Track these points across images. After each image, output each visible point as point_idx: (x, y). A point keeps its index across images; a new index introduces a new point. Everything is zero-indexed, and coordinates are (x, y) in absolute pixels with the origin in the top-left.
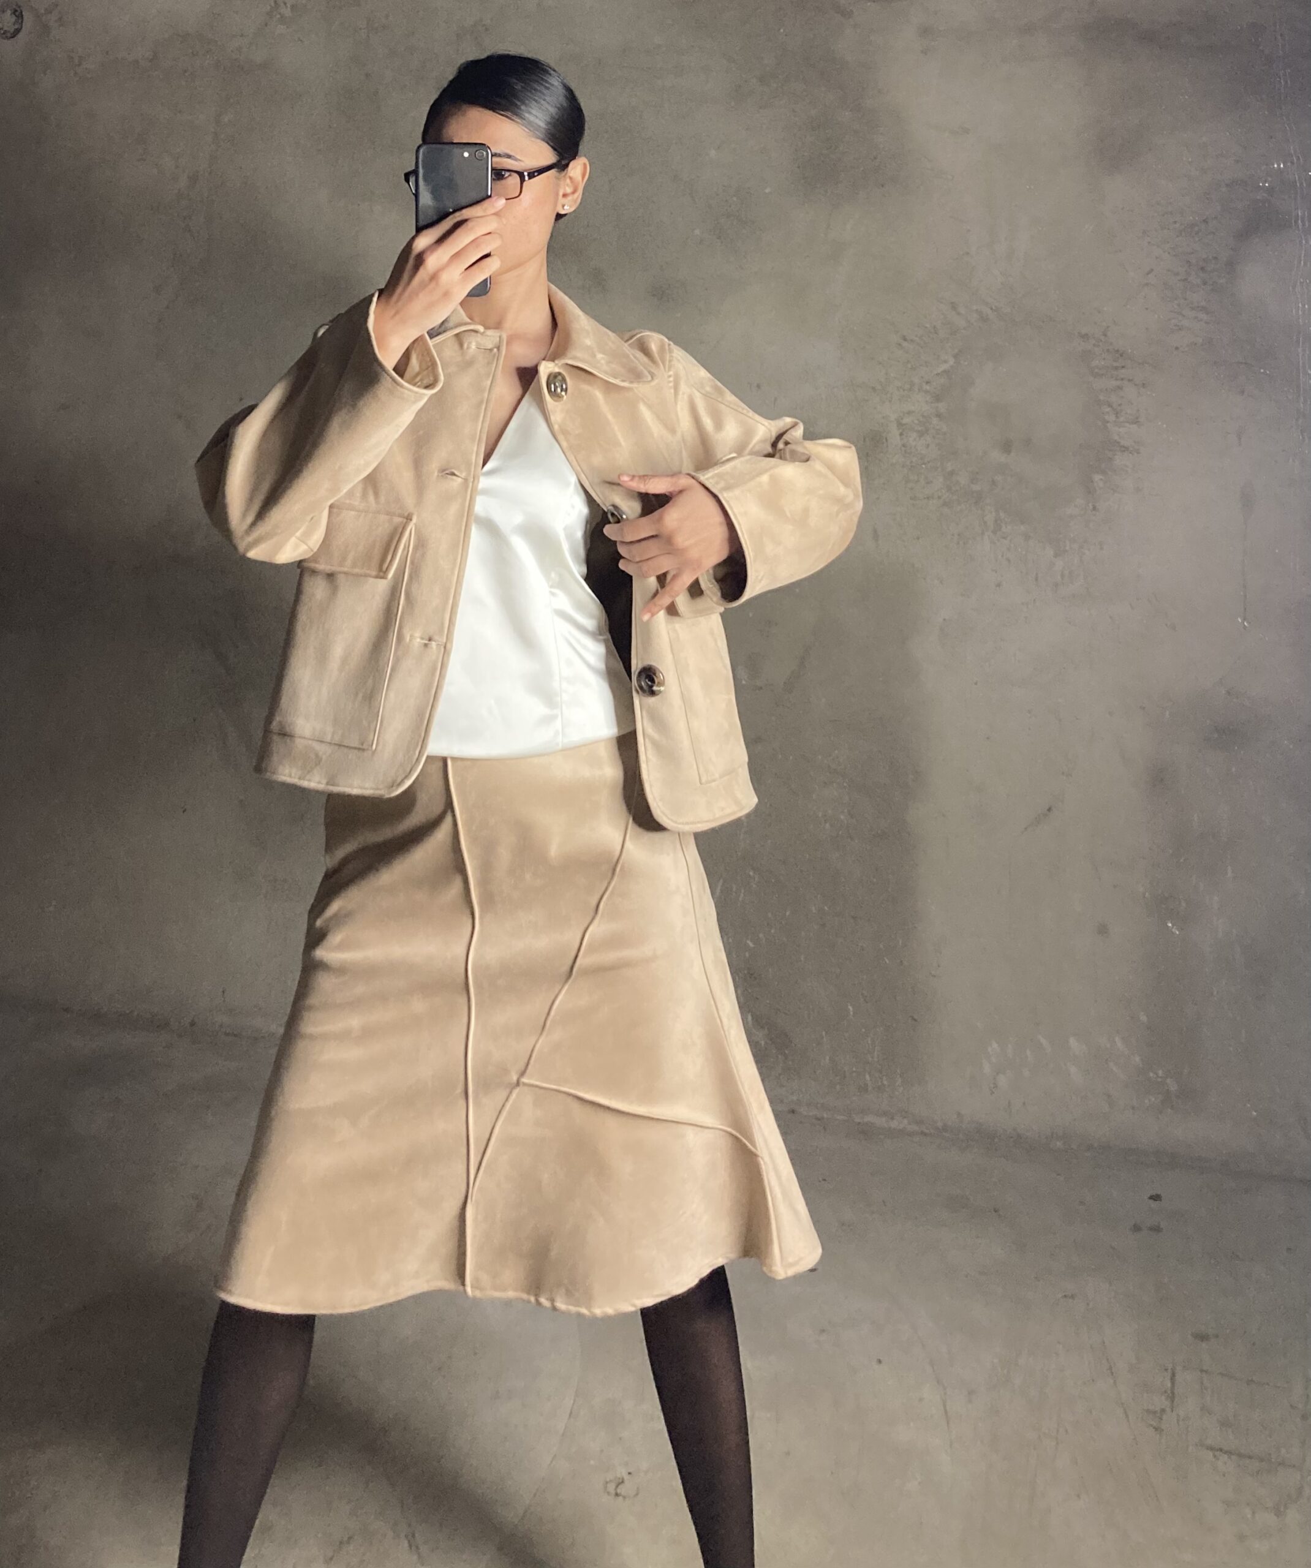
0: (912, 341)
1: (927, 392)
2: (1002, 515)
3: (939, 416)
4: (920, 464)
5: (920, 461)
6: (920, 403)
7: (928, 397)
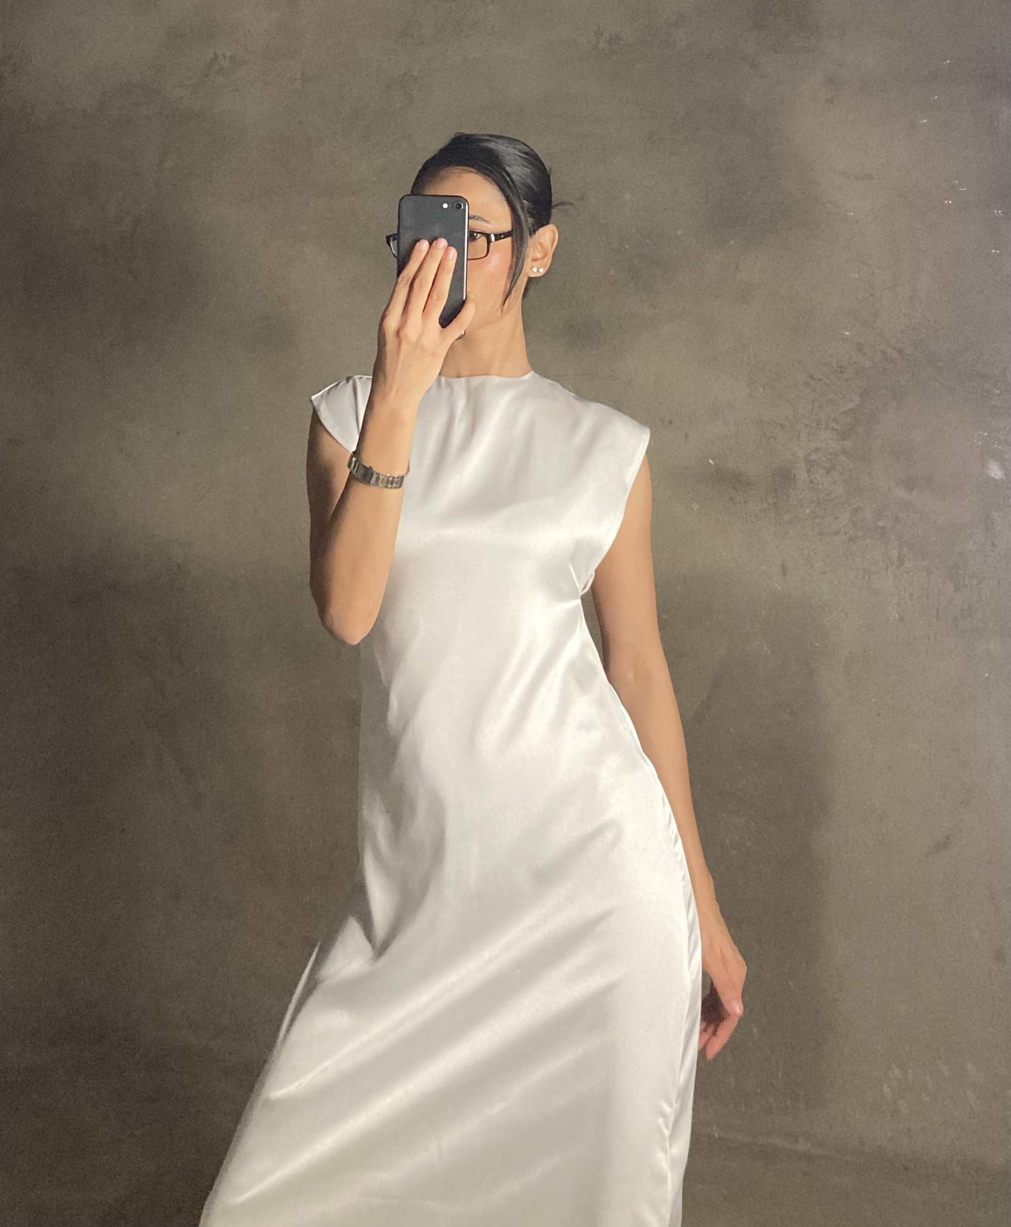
0: (820, 380)
1: (835, 430)
2: (905, 550)
3: (844, 452)
4: (826, 500)
5: (826, 497)
6: (826, 440)
7: (834, 435)
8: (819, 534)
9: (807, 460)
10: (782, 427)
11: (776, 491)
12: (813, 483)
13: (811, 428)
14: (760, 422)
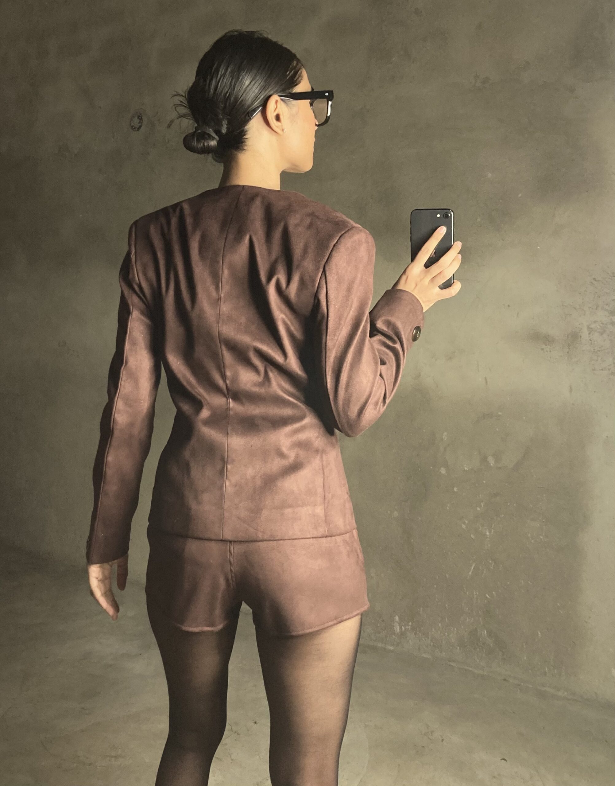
0: (600, 281)
3: (612, 323)
4: (599, 351)
5: (599, 349)
6: (602, 316)
7: (607, 313)
8: (593, 370)
9: (589, 327)
10: (575, 308)
11: (569, 346)
12: (591, 341)
13: (593, 309)
14: (563, 306)
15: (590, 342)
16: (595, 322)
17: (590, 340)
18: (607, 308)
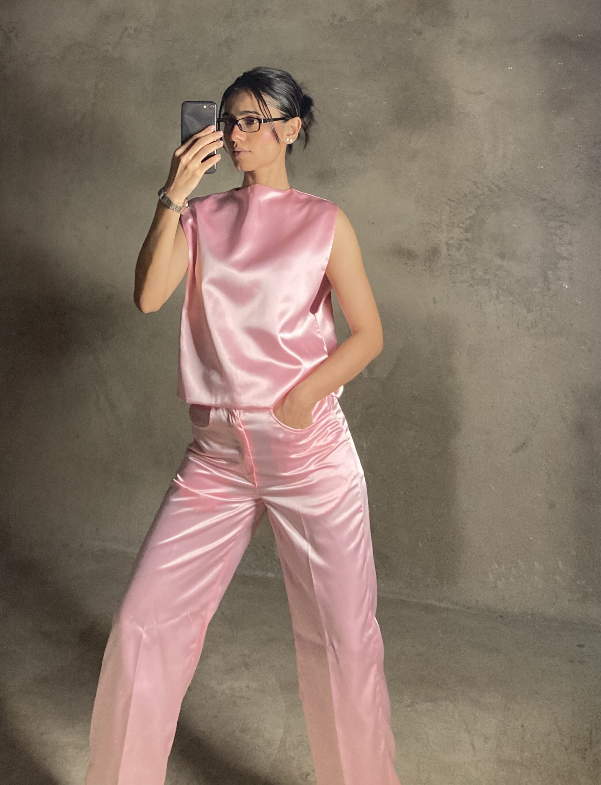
0: (454, 201)
1: (462, 227)
2: (500, 291)
3: (467, 240)
4: (457, 265)
5: (457, 263)
6: (457, 233)
7: (462, 230)
8: (454, 283)
9: (447, 244)
11: (430, 260)
13: (449, 226)
14: (422, 223)
15: (449, 257)
16: (452, 238)
17: (449, 255)
18: (461, 225)
